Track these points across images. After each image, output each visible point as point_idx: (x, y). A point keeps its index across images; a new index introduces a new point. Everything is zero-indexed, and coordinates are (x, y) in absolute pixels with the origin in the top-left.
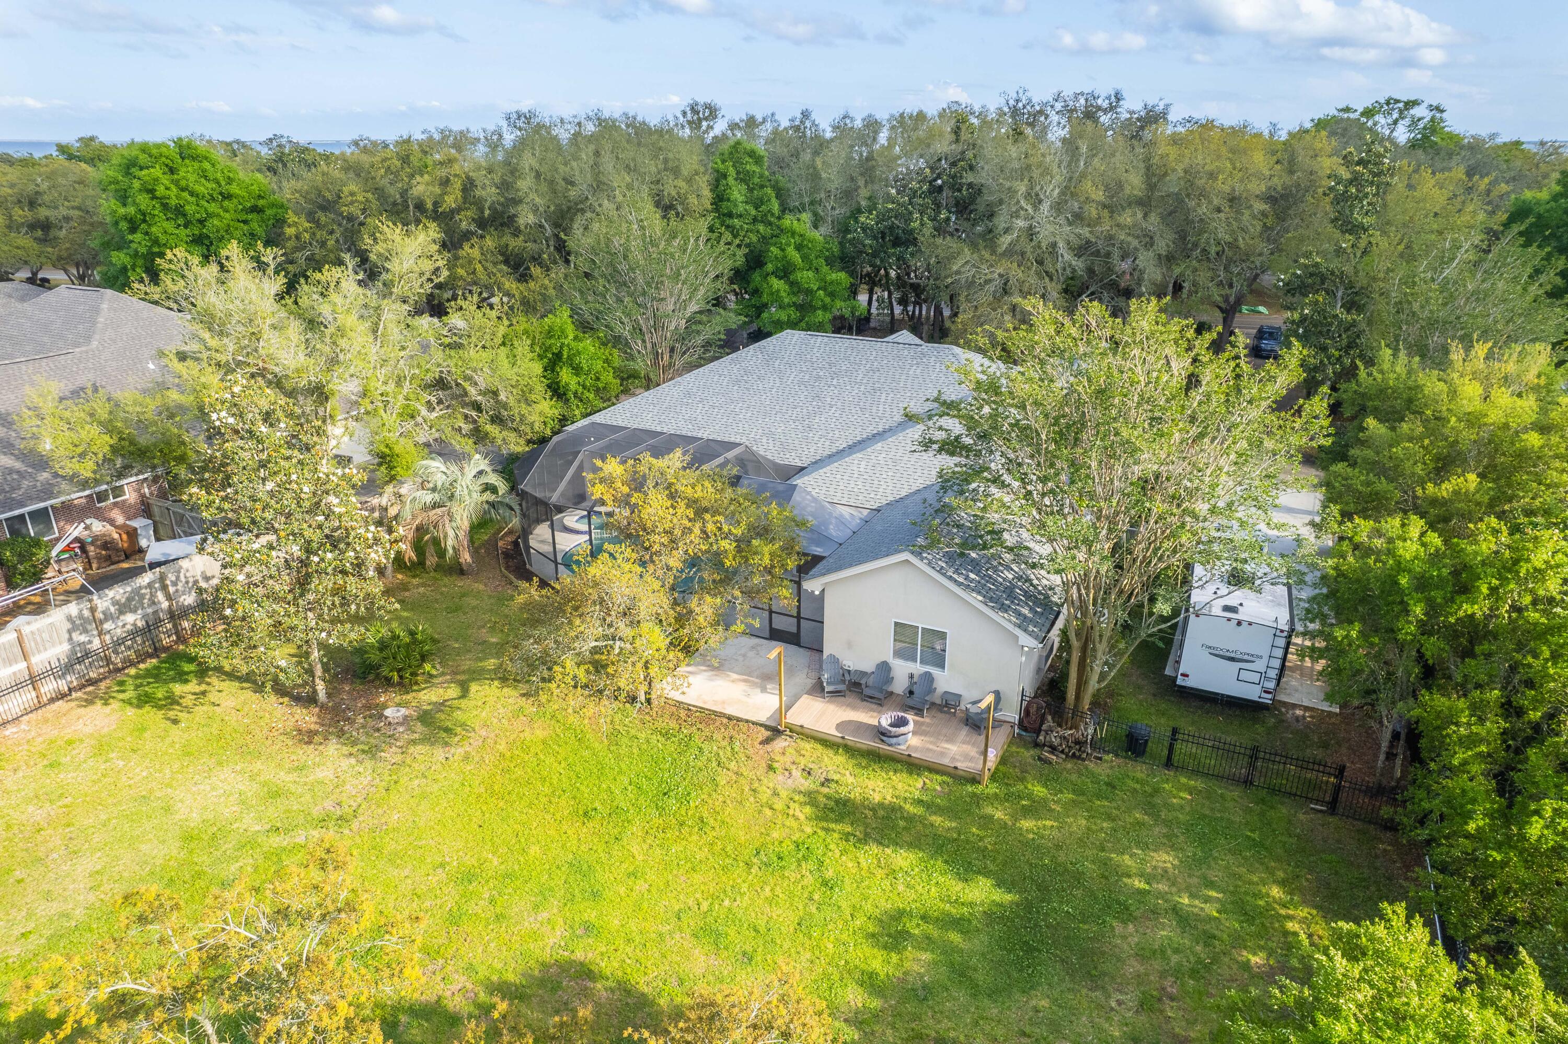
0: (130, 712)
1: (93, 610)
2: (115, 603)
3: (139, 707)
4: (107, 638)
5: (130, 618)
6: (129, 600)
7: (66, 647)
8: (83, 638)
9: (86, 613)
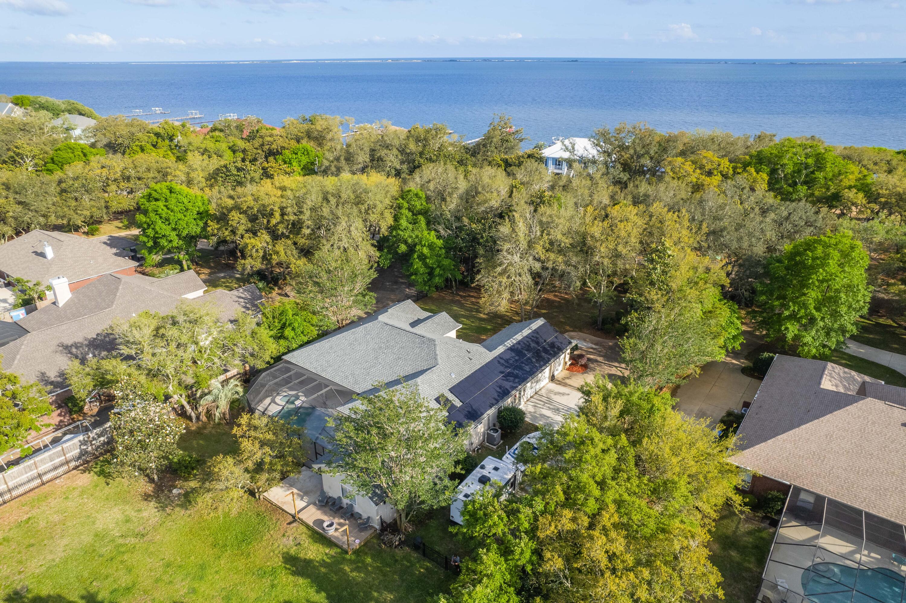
0: (96, 477)
1: (89, 437)
2: (97, 434)
3: (99, 476)
4: (94, 446)
5: (102, 439)
6: (102, 432)
7: (79, 450)
8: (85, 447)
9: (86, 439)
